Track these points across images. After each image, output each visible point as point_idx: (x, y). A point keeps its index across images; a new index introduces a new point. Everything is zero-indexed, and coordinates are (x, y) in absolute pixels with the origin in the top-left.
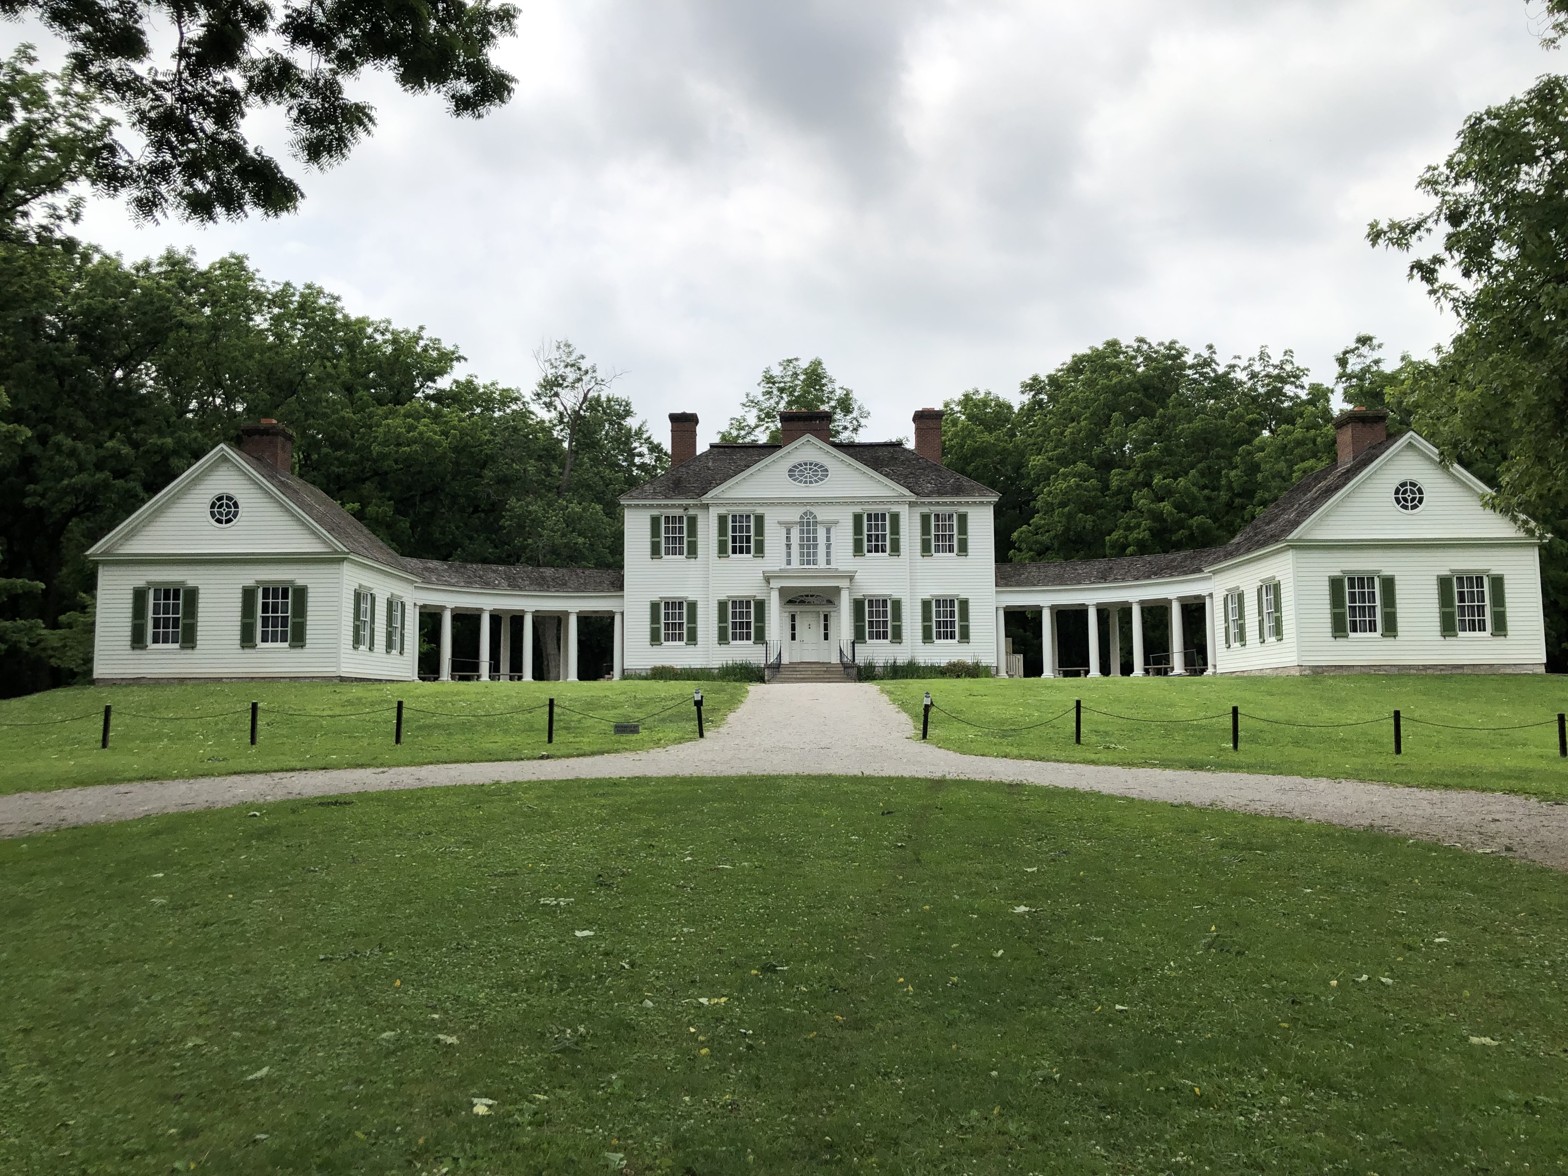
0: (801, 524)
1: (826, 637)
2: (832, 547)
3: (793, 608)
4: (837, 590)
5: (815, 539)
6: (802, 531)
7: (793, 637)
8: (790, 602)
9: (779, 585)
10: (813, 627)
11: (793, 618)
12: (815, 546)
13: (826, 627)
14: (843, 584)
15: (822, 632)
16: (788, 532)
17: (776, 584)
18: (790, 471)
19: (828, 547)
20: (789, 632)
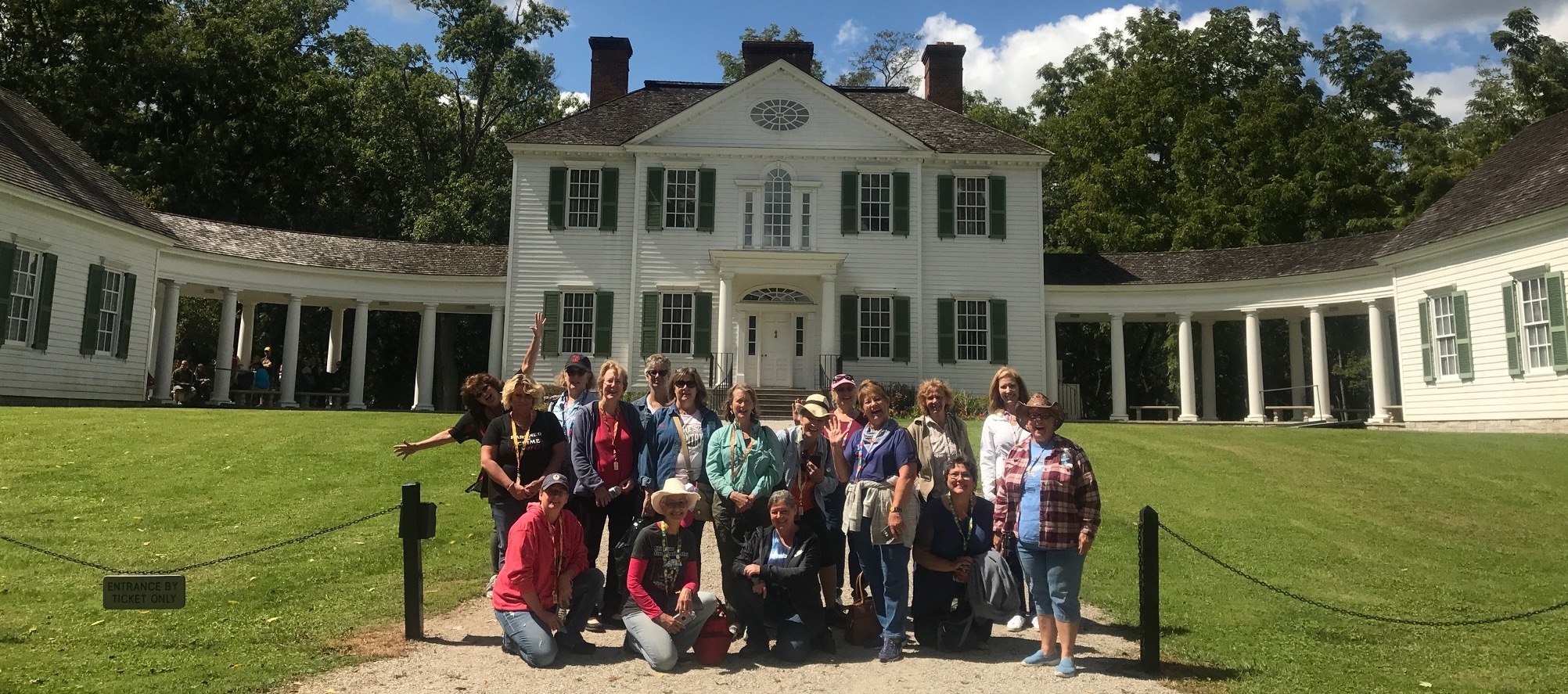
0: (768, 187)
1: (800, 351)
2: (812, 220)
3: (753, 308)
4: (817, 282)
5: (787, 209)
6: (769, 198)
7: (751, 349)
8: (750, 297)
9: (732, 273)
10: (781, 335)
11: (752, 321)
12: (787, 219)
13: (800, 337)
14: (824, 271)
15: (794, 343)
16: (749, 197)
17: (728, 270)
18: (754, 111)
19: (806, 220)
20: (746, 342)
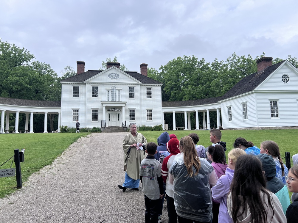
0: (112, 90)
1: (118, 120)
3: (109, 112)
4: (121, 107)
5: (116, 94)
6: (112, 92)
7: (109, 120)
8: (109, 110)
9: (105, 105)
10: (115, 117)
11: (109, 115)
12: (116, 96)
13: (118, 117)
14: (123, 105)
15: (117, 118)
16: (108, 91)
17: (104, 105)
18: (109, 75)
19: (119, 96)
20: (108, 118)
